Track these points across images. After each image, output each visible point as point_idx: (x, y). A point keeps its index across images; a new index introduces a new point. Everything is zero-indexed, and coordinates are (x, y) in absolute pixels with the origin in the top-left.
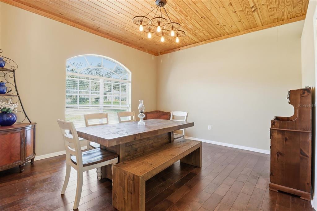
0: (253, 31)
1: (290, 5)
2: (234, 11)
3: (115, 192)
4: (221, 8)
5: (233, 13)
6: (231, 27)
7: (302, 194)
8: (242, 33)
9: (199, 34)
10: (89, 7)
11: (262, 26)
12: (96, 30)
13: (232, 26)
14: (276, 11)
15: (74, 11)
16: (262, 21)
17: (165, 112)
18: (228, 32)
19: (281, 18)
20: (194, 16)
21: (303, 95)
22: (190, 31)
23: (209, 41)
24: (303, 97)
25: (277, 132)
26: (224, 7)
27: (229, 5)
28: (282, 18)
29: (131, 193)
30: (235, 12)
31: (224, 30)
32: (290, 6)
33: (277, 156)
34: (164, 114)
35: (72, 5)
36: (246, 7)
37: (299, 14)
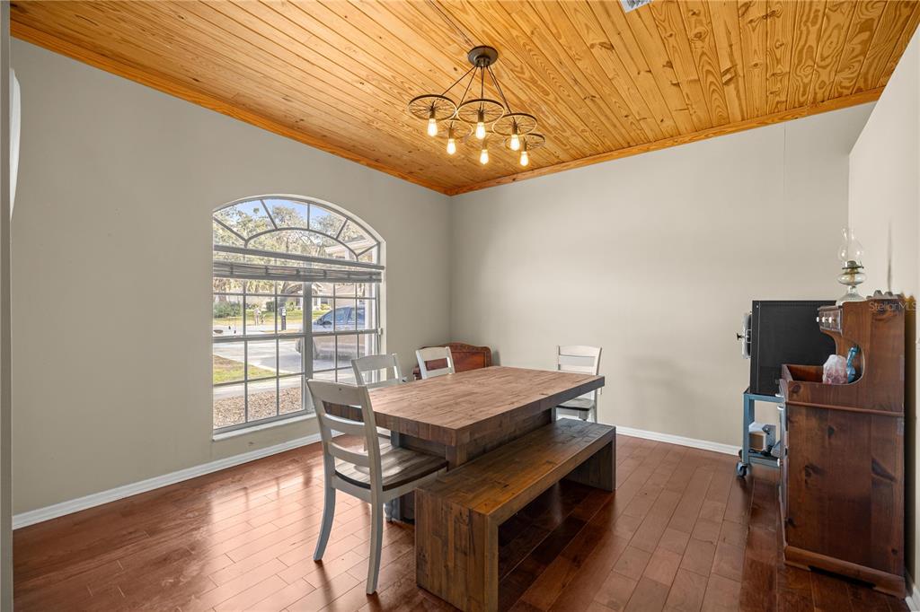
0: (715, 134)
1: (828, 65)
2: (674, 82)
3: (422, 550)
4: (642, 73)
5: (673, 87)
6: (659, 122)
7: (880, 578)
8: (687, 139)
9: (572, 140)
10: (279, 62)
11: (743, 120)
12: (291, 127)
13: (662, 121)
14: (786, 82)
15: (235, 72)
16: (745, 109)
17: (477, 348)
18: (651, 136)
19: (797, 100)
20: (566, 93)
21: (879, 317)
22: (551, 133)
23: (594, 159)
24: (880, 320)
25: (804, 411)
26: (650, 71)
27: (664, 66)
28: (799, 101)
29: (465, 554)
30: (677, 85)
31: (639, 132)
32: (829, 68)
33: (806, 475)
34: (474, 354)
35: (233, 56)
36: (708, 72)
37: (848, 88)
